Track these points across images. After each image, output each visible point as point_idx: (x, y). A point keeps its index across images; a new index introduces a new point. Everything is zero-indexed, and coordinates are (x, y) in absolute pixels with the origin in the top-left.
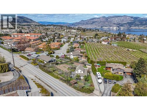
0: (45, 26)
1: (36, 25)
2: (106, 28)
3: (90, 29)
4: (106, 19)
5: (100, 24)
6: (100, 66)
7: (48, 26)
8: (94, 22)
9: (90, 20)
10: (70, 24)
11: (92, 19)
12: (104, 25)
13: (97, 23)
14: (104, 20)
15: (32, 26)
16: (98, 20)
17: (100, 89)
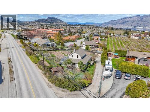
0: (72, 25)
1: (64, 25)
2: (140, 28)
3: (121, 29)
4: (140, 18)
5: (133, 24)
6: (119, 57)
7: (75, 25)
8: (126, 22)
9: (121, 19)
10: (99, 24)
11: (124, 19)
12: (138, 25)
13: (129, 23)
14: (138, 19)
15: (60, 25)
16: (131, 19)
17: (100, 86)
